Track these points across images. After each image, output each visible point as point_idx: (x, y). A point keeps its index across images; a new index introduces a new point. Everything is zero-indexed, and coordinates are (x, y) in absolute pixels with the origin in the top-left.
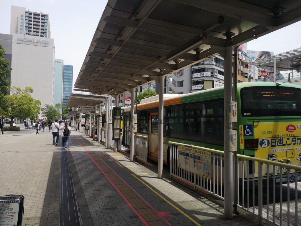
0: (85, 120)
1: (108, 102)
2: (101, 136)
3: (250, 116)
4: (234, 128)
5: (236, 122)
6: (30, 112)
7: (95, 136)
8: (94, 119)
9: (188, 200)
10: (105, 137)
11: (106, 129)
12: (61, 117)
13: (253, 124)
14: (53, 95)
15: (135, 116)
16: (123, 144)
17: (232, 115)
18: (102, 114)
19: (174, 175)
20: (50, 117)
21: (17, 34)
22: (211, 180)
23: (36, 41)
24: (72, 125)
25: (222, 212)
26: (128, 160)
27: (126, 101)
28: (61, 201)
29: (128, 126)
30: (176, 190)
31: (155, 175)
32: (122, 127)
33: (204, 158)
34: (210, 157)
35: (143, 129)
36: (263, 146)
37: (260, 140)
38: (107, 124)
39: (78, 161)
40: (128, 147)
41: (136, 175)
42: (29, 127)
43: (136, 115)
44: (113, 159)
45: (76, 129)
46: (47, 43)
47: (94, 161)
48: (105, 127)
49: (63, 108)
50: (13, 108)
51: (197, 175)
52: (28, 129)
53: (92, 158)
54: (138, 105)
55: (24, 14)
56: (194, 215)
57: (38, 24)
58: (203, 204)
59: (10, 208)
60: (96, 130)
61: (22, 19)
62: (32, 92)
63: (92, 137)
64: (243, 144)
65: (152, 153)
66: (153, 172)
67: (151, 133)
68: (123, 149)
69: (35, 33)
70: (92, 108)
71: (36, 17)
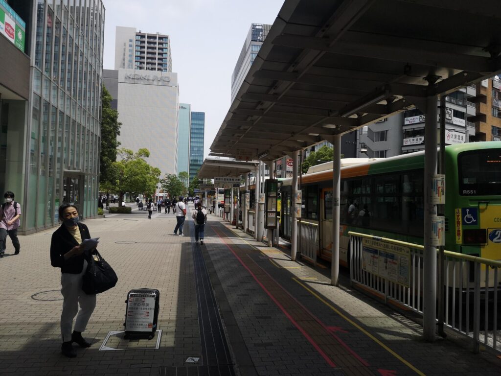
0: (223, 197)
1: (258, 171)
2: (248, 222)
3: (473, 194)
4: (440, 212)
5: (444, 204)
6: (145, 185)
7: (239, 222)
8: (237, 196)
9: (372, 315)
10: (254, 224)
11: (255, 211)
12: (188, 193)
13: (479, 206)
14: (176, 159)
15: (298, 192)
16: (282, 234)
17: (436, 194)
18: (249, 189)
19: (357, 282)
20: (173, 192)
21: (124, 68)
22: (409, 289)
23: (151, 78)
24: (204, 205)
25: (420, 333)
26: (288, 259)
27: (287, 166)
28: (199, 305)
29: (289, 207)
30: (357, 302)
31: (328, 281)
32: (279, 210)
33: (399, 257)
34: (409, 254)
35: (311, 213)
36: (495, 240)
37: (490, 231)
38: (257, 204)
39: (216, 258)
40: (289, 240)
41: (299, 280)
42: (144, 207)
43: (301, 191)
44: (267, 256)
45: (211, 212)
46: (167, 79)
47: (238, 258)
48: (254, 209)
49: (190, 178)
50: (122, 181)
51: (390, 282)
52: (143, 211)
53: (235, 254)
54: (304, 175)
55: (134, 38)
56: (379, 334)
57: (154, 51)
58: (394, 321)
59: (145, 303)
60: (241, 213)
61: (131, 46)
62: (148, 156)
63: (234, 223)
64: (461, 237)
65: (325, 249)
66: (324, 276)
67: (324, 219)
68: (281, 242)
69: (150, 66)
70: (235, 180)
71: (151, 40)
